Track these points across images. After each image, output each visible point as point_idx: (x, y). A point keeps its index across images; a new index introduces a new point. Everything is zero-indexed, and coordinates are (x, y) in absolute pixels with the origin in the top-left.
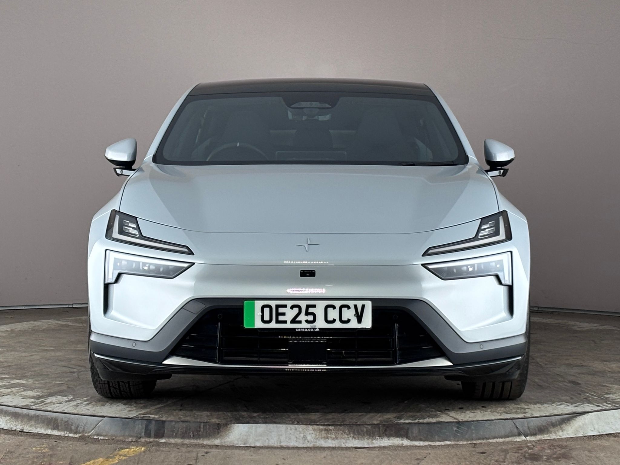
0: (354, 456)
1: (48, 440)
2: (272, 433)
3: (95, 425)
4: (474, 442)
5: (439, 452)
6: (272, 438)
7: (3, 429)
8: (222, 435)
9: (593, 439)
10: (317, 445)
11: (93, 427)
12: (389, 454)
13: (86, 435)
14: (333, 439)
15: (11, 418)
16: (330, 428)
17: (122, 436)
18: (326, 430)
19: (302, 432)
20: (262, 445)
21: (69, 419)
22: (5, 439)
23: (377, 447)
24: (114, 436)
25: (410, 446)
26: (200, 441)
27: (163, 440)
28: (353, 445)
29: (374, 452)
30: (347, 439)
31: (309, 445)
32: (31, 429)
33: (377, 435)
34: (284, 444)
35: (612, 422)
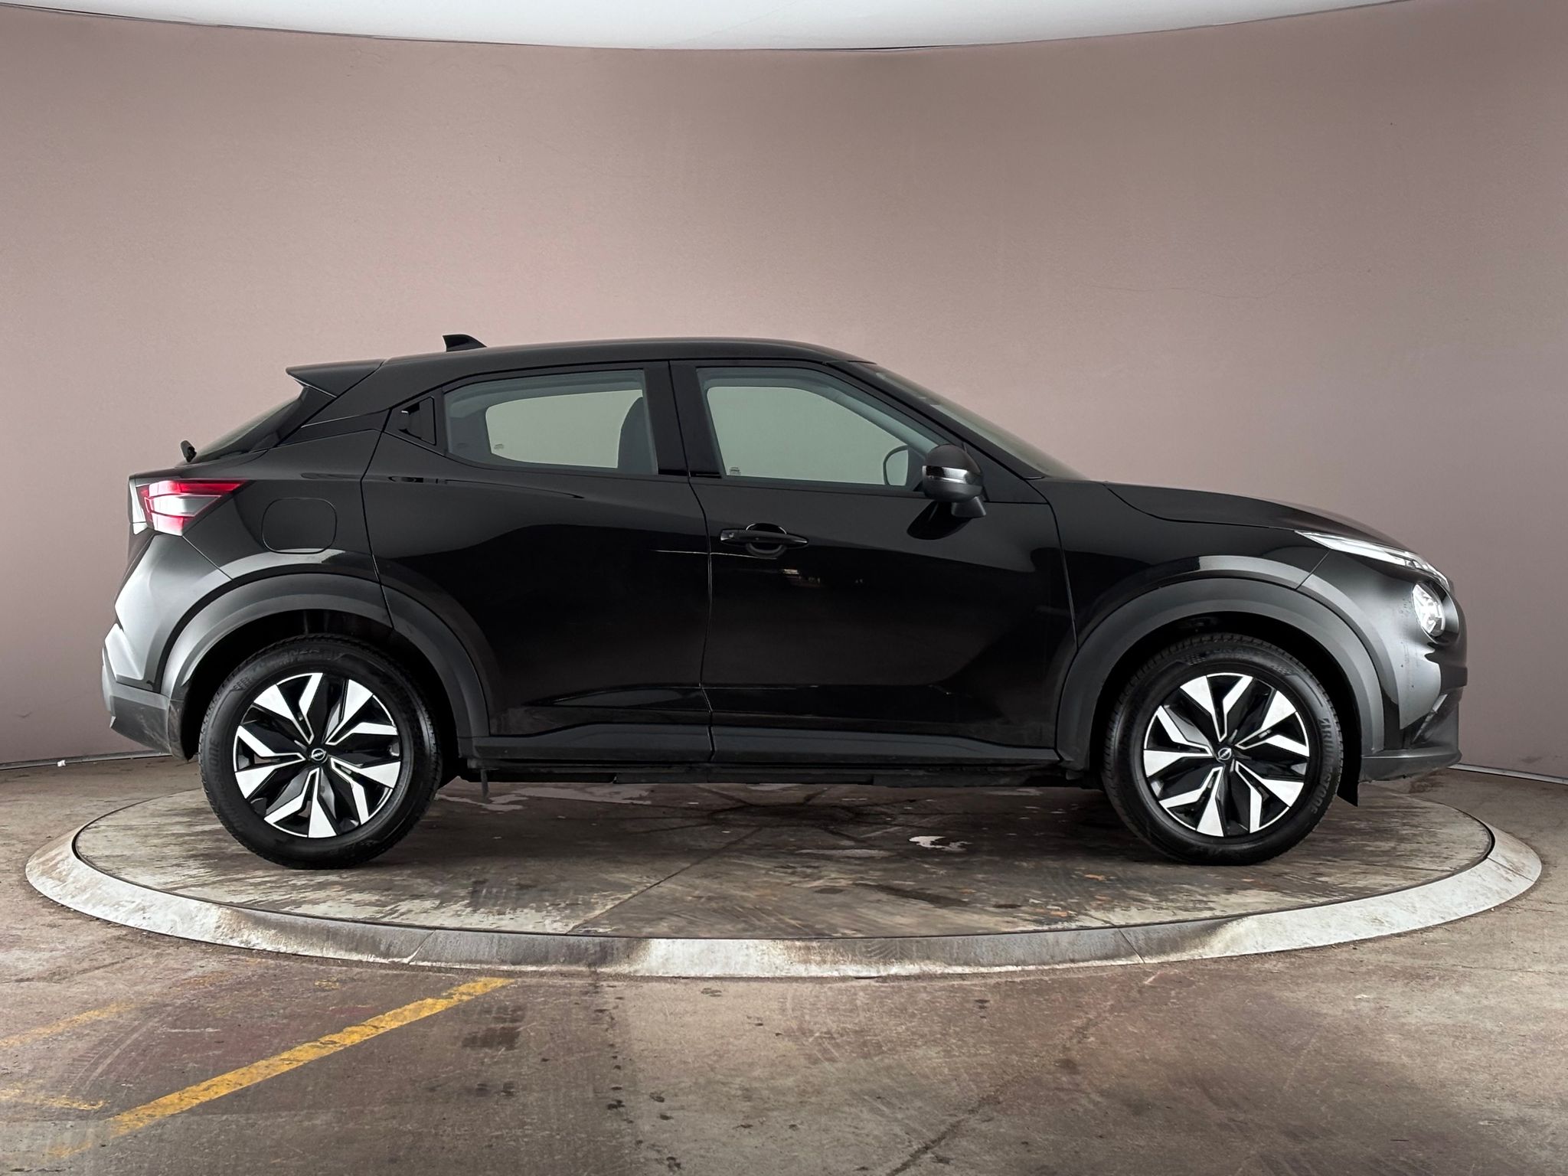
0: (853, 991)
1: (340, 969)
2: (716, 954)
3: (418, 943)
4: (1057, 967)
6: (715, 963)
7: (265, 950)
8: (631, 959)
9: (1255, 960)
10: (792, 973)
11: (416, 945)
12: (911, 988)
13: (404, 959)
14: (818, 964)
15: (279, 932)
16: (815, 944)
18: (808, 948)
19: (766, 951)
20: (698, 975)
21: (375, 933)
23: (894, 976)
24: (450, 962)
27: (534, 968)
28: (853, 972)
30: (842, 962)
31: (777, 975)
32: (311, 950)
33: (894, 956)
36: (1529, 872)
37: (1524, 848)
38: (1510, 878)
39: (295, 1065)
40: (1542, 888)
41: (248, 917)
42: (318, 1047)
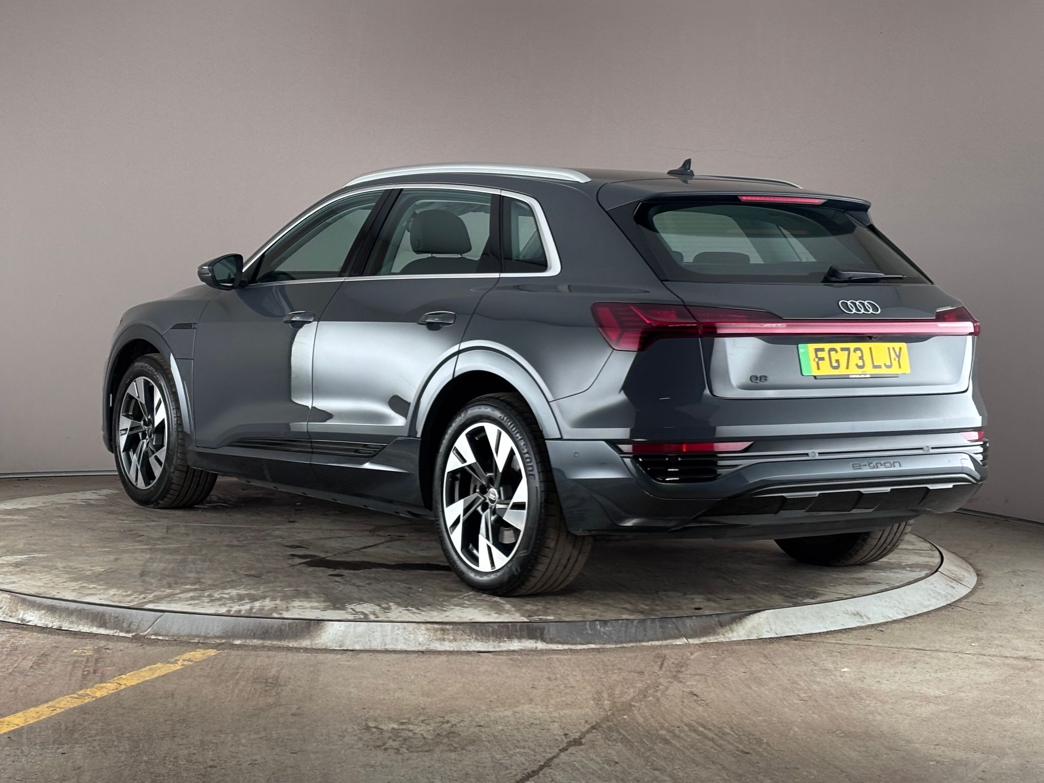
0: (476, 662)
1: (93, 640)
2: (376, 634)
3: (152, 623)
4: (625, 645)
5: (581, 657)
6: (374, 640)
7: (35, 626)
8: (311, 636)
9: (770, 643)
10: (431, 649)
11: (149, 624)
12: (518, 660)
13: (141, 634)
14: (451, 641)
15: (47, 612)
16: (448, 627)
17: (186, 636)
18: (442, 630)
19: (412, 632)
20: (362, 648)
21: (119, 613)
22: (38, 639)
23: (506, 651)
24: (176, 636)
25: (546, 650)
26: (285, 643)
27: (238, 642)
28: (476, 648)
29: (500, 657)
30: (468, 640)
31: (420, 648)
32: (71, 626)
33: (505, 636)
34: (389, 647)
35: (792, 622)
36: (968, 581)
37: (965, 565)
38: (955, 586)
39: (59, 711)
40: (977, 594)
41: (24, 600)
42: (76, 698)
